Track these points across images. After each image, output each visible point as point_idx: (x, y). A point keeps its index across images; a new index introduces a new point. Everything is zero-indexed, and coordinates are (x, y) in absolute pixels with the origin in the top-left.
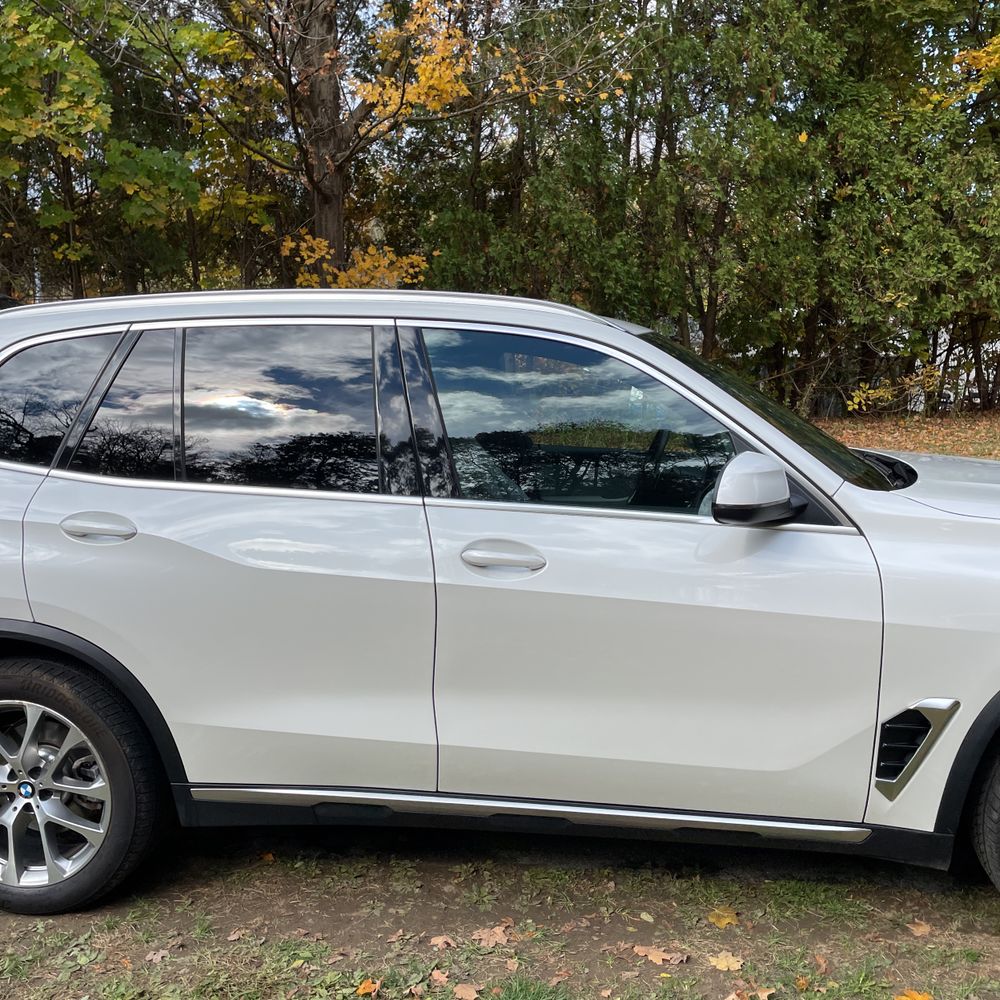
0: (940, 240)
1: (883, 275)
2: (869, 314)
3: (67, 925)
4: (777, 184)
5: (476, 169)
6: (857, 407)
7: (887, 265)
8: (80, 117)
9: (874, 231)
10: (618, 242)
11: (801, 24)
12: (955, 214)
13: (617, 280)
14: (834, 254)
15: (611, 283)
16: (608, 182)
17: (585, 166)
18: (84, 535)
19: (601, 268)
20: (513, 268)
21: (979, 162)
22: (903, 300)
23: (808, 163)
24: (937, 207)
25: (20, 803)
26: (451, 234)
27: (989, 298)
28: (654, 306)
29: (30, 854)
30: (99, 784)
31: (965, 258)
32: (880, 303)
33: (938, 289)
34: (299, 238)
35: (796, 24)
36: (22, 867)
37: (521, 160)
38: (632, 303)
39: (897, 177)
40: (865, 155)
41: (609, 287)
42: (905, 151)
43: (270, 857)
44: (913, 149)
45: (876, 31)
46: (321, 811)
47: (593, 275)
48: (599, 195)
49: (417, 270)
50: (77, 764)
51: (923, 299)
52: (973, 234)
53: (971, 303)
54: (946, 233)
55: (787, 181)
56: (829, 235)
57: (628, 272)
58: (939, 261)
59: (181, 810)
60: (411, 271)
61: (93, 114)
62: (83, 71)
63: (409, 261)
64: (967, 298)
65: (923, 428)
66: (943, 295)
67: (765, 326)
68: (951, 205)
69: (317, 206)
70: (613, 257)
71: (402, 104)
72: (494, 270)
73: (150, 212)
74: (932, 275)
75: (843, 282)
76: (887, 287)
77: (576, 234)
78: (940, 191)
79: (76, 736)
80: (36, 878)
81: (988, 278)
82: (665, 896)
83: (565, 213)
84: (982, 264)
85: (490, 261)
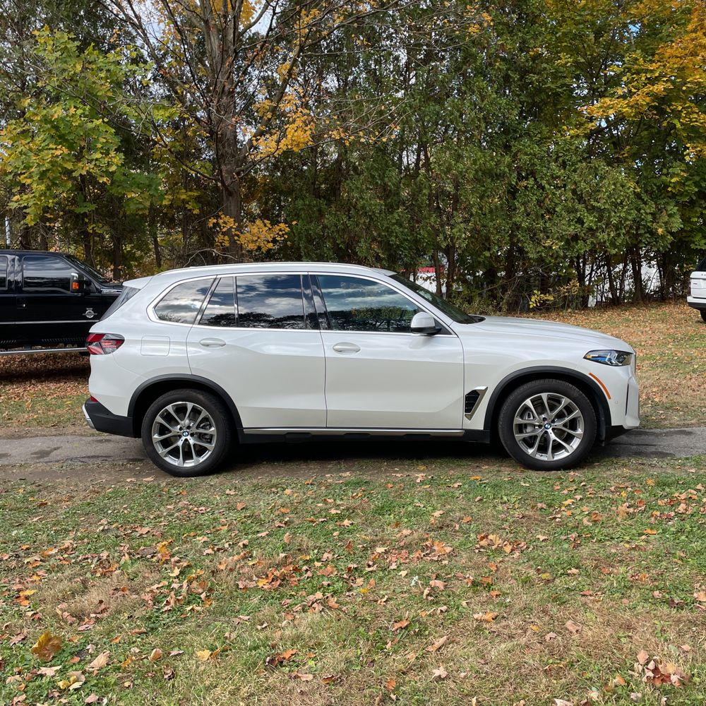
0: (577, 211)
1: (545, 230)
2: (539, 252)
3: (199, 479)
4: (484, 182)
5: (315, 176)
6: (535, 305)
7: (547, 225)
8: (108, 162)
9: (540, 206)
10: (396, 216)
11: (493, 96)
12: (584, 195)
13: (396, 237)
14: (518, 219)
15: (394, 239)
16: (389, 184)
17: (376, 174)
18: (208, 345)
19: (387, 229)
20: (338, 231)
21: (596, 167)
22: (557, 244)
23: (500, 170)
24: (574, 192)
25: (183, 438)
26: (303, 212)
27: (605, 242)
28: (418, 250)
29: (188, 456)
30: (213, 429)
31: (590, 220)
32: (544, 247)
33: (575, 238)
34: (218, 217)
35: (490, 95)
36: (185, 459)
37: (340, 169)
38: (405, 249)
39: (552, 176)
40: (533, 165)
41: (392, 241)
42: (556, 161)
43: (265, 463)
44: (561, 159)
45: (537, 95)
46: (287, 436)
47: (383, 234)
48: (385, 190)
49: (284, 232)
50: (202, 425)
51: (568, 242)
52: (594, 207)
53: (595, 245)
54: (580, 207)
55: (489, 180)
56: (515, 209)
57: (402, 232)
58: (576, 222)
59: (240, 437)
60: (280, 233)
61: (115, 160)
62: (108, 136)
63: (279, 228)
64: (592, 243)
65: (573, 316)
66: (579, 241)
67: (482, 260)
68: (581, 191)
69: (225, 198)
70: (394, 224)
71: (278, 149)
72: (328, 233)
73: (141, 206)
74: (572, 230)
75: (524, 234)
76: (548, 237)
77: (373, 212)
78: (575, 183)
79: (204, 413)
80: (190, 464)
81: (603, 231)
82: (404, 465)
83: (367, 201)
84: (600, 224)
85: (325, 227)
